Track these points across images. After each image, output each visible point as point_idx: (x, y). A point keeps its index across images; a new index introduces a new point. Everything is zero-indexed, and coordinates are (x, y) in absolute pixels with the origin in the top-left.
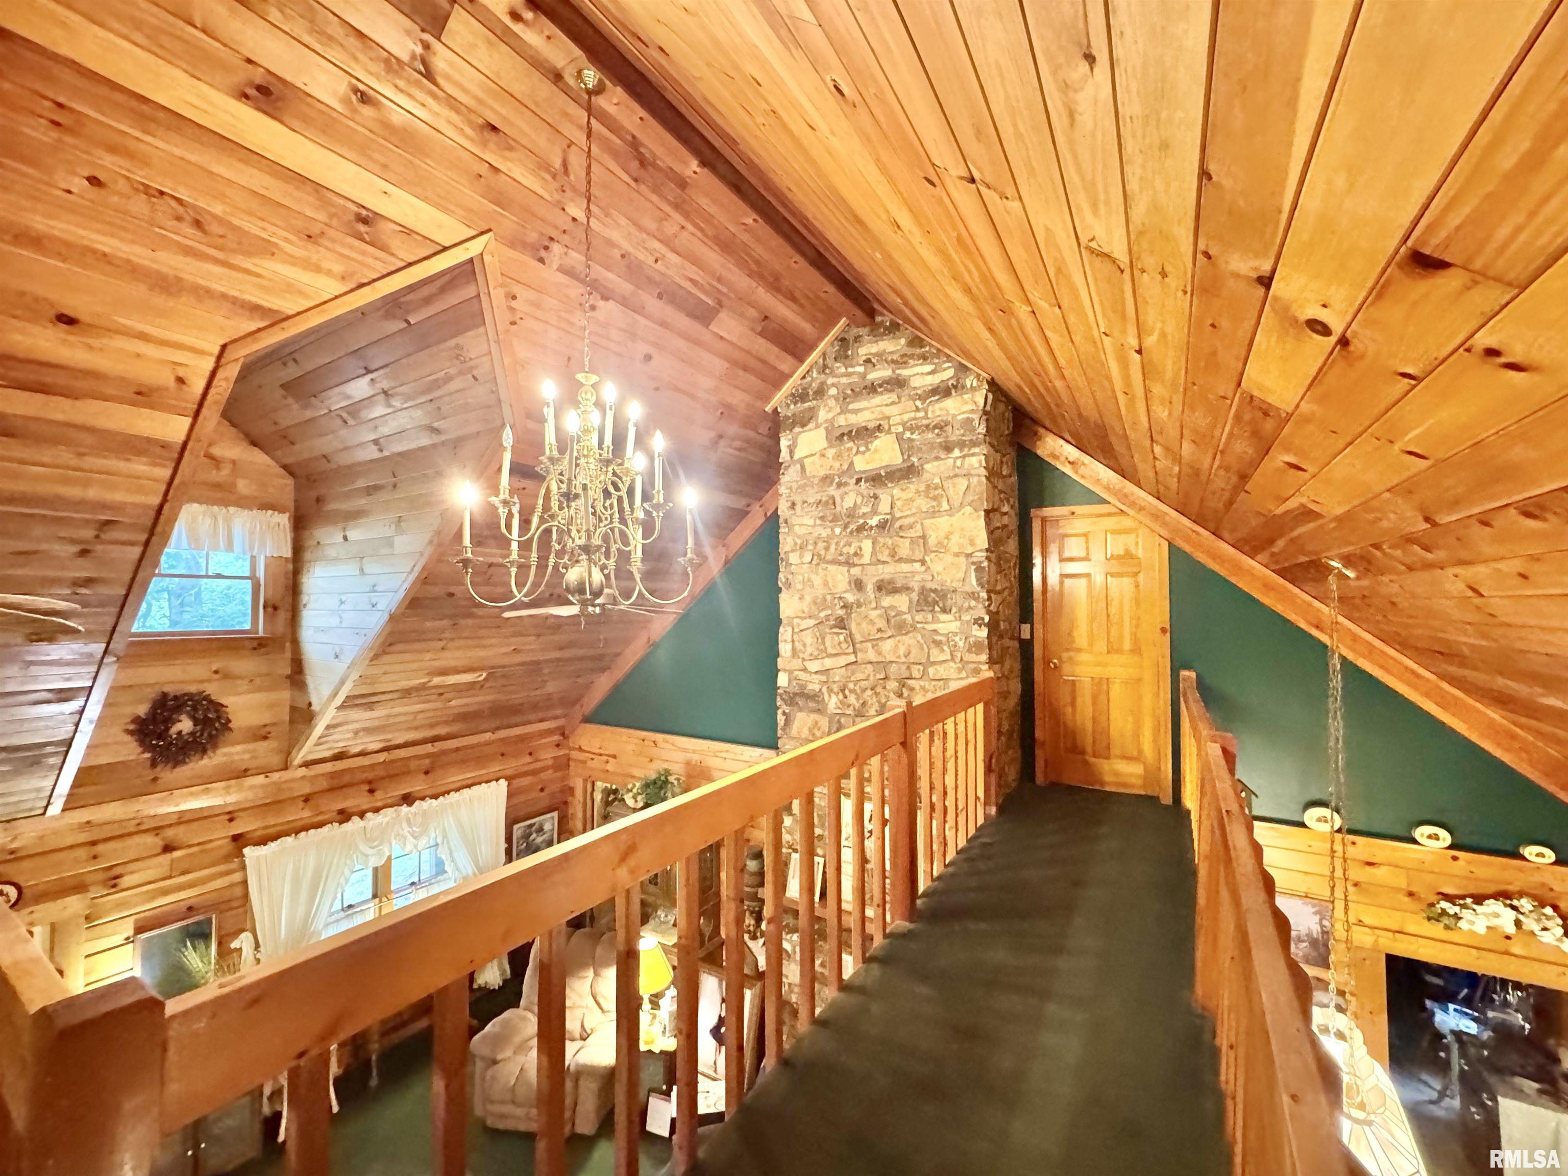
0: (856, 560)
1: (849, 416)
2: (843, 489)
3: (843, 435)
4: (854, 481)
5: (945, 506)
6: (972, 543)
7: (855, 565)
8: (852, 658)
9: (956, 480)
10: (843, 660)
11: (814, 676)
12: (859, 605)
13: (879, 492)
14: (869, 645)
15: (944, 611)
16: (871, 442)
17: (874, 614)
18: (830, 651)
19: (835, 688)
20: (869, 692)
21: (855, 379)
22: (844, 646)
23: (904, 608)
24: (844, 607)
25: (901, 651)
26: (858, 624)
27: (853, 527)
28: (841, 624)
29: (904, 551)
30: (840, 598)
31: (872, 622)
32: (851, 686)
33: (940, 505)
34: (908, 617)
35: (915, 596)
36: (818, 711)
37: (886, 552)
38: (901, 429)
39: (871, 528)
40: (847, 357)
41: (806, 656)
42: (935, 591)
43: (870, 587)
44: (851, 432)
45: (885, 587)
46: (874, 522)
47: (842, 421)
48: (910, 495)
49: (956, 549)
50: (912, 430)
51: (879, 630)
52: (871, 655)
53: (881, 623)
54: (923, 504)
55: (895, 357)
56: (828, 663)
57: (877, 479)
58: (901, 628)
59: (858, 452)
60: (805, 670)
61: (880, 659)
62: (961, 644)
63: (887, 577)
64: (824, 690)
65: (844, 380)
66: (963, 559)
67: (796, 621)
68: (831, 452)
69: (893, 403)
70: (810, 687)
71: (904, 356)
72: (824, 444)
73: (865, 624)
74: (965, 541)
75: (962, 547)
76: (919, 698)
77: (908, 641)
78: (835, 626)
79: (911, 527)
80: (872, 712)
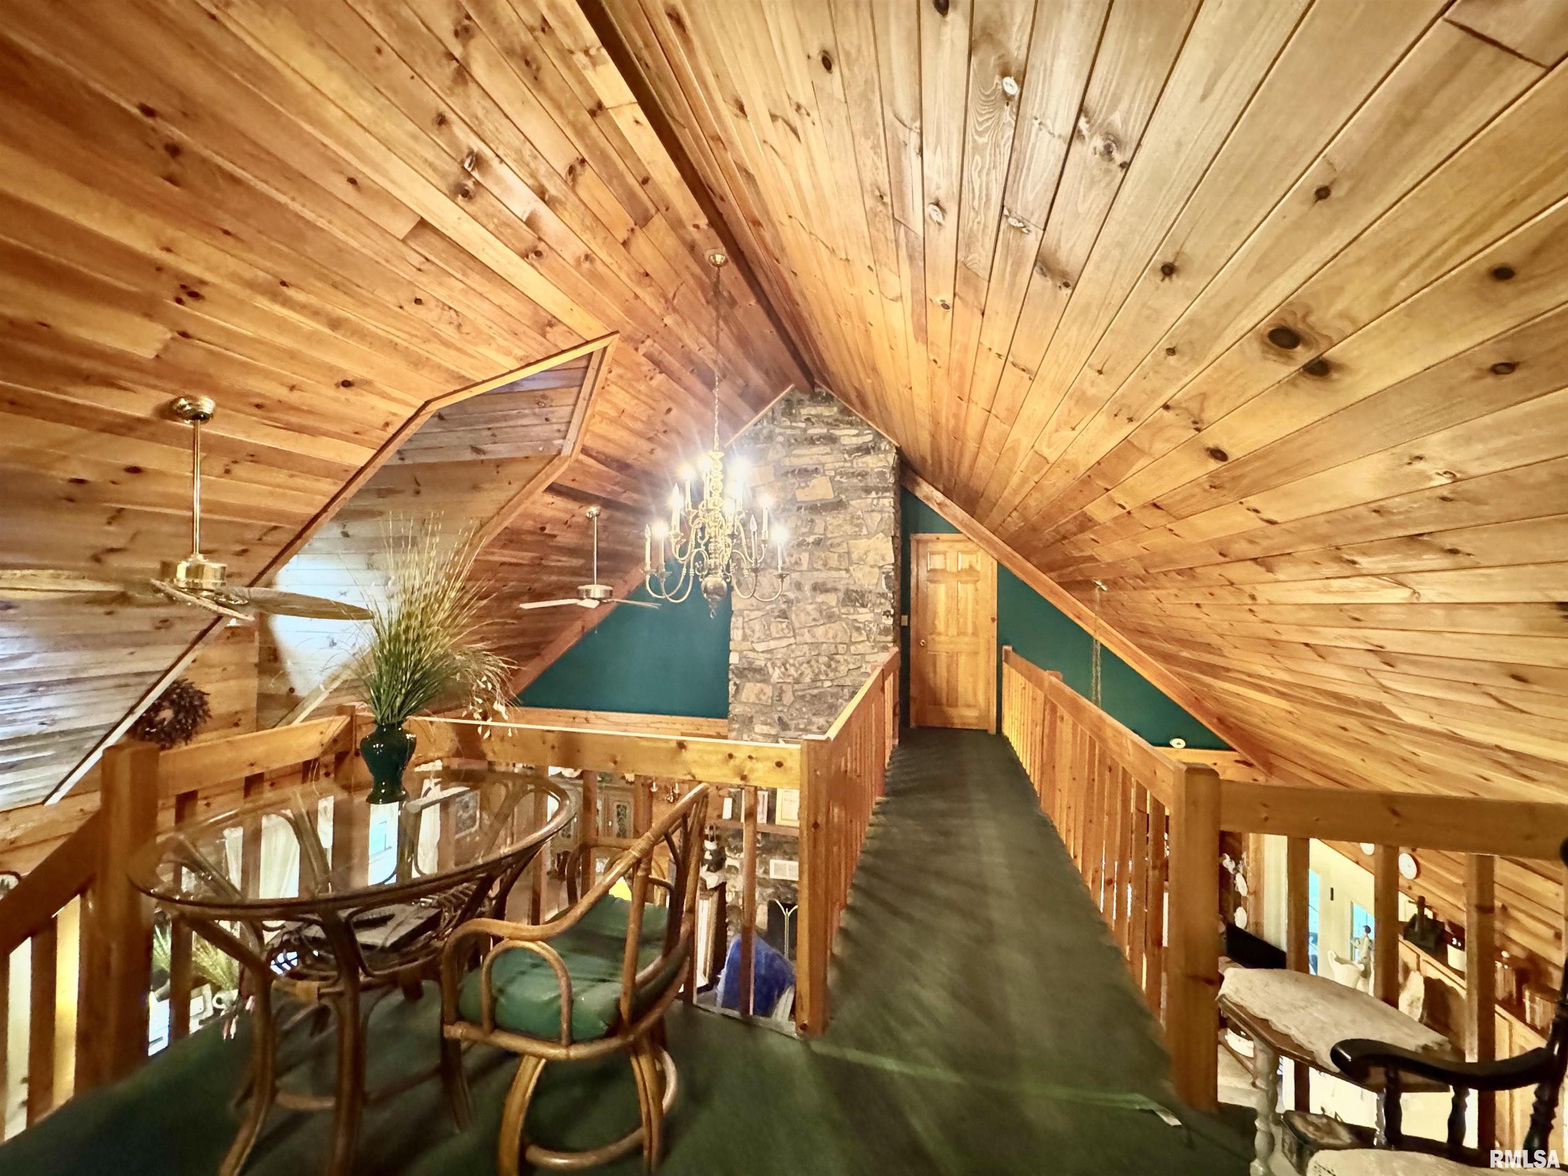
0: (796, 567)
1: (793, 459)
2: (786, 514)
3: (787, 473)
4: (795, 508)
5: (865, 532)
6: (883, 559)
7: (794, 570)
8: (792, 640)
9: (873, 514)
10: (785, 642)
11: (761, 655)
12: (798, 601)
13: (815, 517)
14: (806, 630)
15: (863, 606)
16: (810, 480)
17: (810, 608)
18: (775, 635)
19: (779, 663)
20: (805, 665)
21: (798, 432)
22: (786, 631)
23: (834, 603)
24: (786, 602)
25: (830, 635)
26: (796, 615)
27: (794, 542)
28: (784, 615)
29: (834, 562)
30: (784, 596)
31: (808, 614)
32: (791, 661)
33: (861, 530)
34: (836, 610)
35: (841, 595)
36: (765, 681)
37: (821, 562)
38: (833, 473)
39: (808, 544)
40: (791, 414)
41: (754, 639)
42: (857, 592)
43: (807, 588)
44: (793, 471)
45: (818, 588)
46: (811, 539)
47: (787, 462)
48: (841, 522)
49: (872, 563)
50: (841, 474)
51: (814, 620)
52: (808, 638)
53: (815, 614)
54: (849, 529)
55: (830, 420)
56: (773, 644)
57: (814, 508)
58: (831, 618)
59: (799, 487)
60: (754, 650)
61: (814, 641)
62: (874, 629)
63: (820, 581)
64: (769, 665)
65: (789, 431)
66: (876, 570)
67: (745, 612)
68: (778, 485)
69: (827, 454)
70: (757, 663)
71: (836, 420)
72: (772, 479)
73: (802, 615)
74: (878, 558)
75: (875, 561)
76: (843, 669)
77: (836, 626)
78: (779, 616)
79: (839, 545)
80: (808, 680)
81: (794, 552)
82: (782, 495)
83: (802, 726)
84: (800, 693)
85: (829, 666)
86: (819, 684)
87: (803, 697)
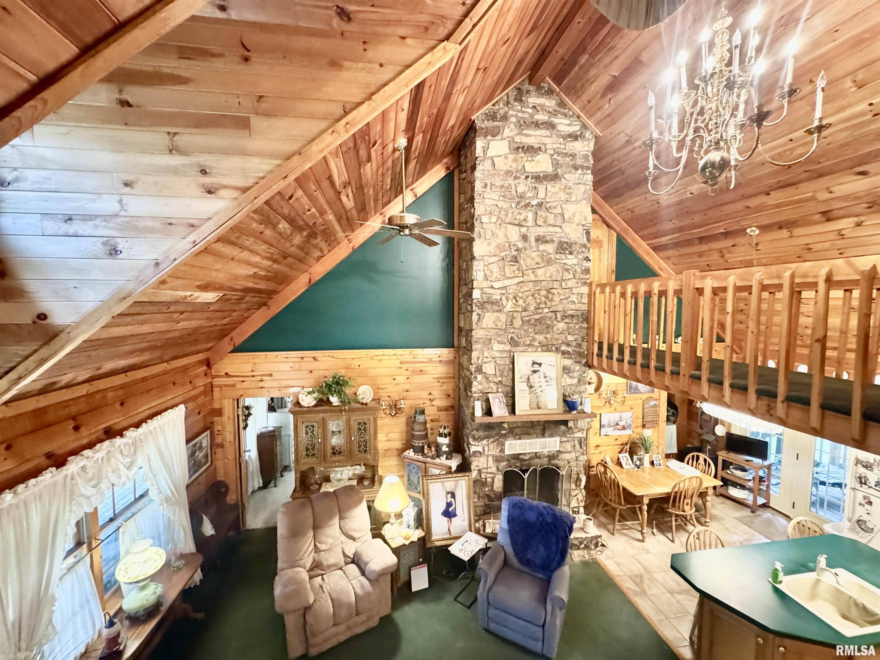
0: (524, 223)
1: (523, 137)
2: (517, 181)
3: (519, 148)
4: (524, 177)
5: (574, 198)
6: (585, 219)
7: (522, 226)
8: (521, 279)
9: (579, 186)
10: (516, 281)
11: (497, 291)
12: (525, 249)
13: (537, 185)
14: (531, 271)
15: (571, 253)
16: (535, 156)
17: (534, 255)
18: (508, 275)
19: (511, 296)
20: (530, 298)
21: (526, 115)
22: (517, 272)
23: (551, 251)
24: (517, 250)
25: (548, 275)
26: (524, 260)
27: (522, 204)
28: (515, 260)
29: (551, 221)
30: (514, 245)
31: (533, 259)
32: (520, 295)
33: (571, 197)
34: (553, 256)
35: (555, 245)
36: (500, 311)
37: (542, 220)
38: (552, 152)
39: (533, 206)
40: (521, 101)
41: (493, 279)
42: (567, 243)
43: (533, 239)
44: (523, 147)
45: (540, 240)
46: (534, 202)
47: (518, 139)
48: (557, 190)
49: (578, 222)
50: (558, 154)
51: (537, 263)
52: (532, 277)
53: (538, 260)
54: (563, 196)
55: (551, 110)
56: (507, 283)
57: (538, 178)
58: (549, 262)
59: (527, 161)
60: (492, 287)
61: (536, 279)
62: (578, 270)
63: (542, 234)
64: (504, 298)
65: (520, 114)
66: (580, 227)
67: (485, 258)
68: (511, 157)
69: (547, 136)
70: (494, 297)
71: (555, 110)
72: (507, 151)
73: (528, 260)
74: (582, 218)
75: (580, 221)
76: (557, 299)
77: (552, 269)
78: (511, 261)
79: (555, 207)
80: (532, 308)
81: (523, 211)
82: (515, 165)
83: (528, 342)
84: (527, 318)
85: (547, 298)
86: (540, 311)
87: (530, 320)
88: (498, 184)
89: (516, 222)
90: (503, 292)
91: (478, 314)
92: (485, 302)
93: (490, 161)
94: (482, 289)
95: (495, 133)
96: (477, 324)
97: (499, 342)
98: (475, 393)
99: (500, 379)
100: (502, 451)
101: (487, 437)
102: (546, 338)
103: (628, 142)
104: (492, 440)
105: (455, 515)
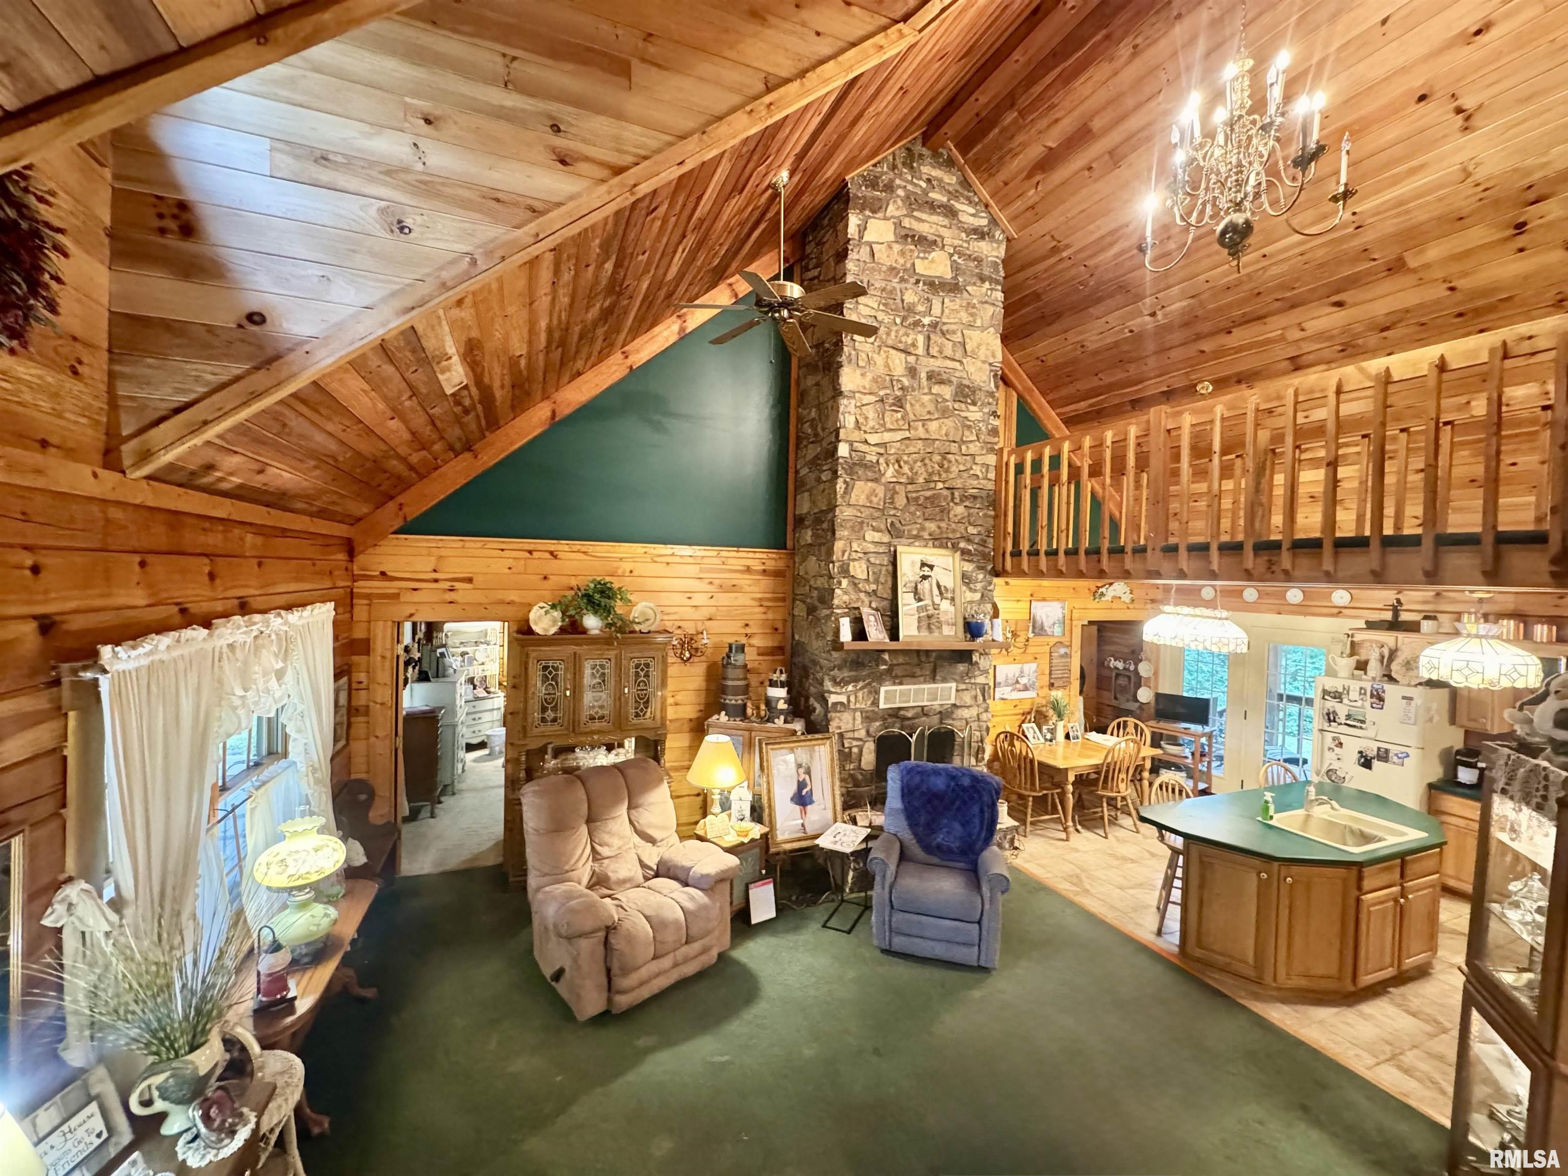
0: (911, 350)
1: (913, 221)
2: (904, 285)
3: (907, 236)
4: (913, 280)
5: (978, 323)
6: (994, 356)
7: (909, 353)
8: (907, 434)
9: (986, 306)
10: (899, 435)
11: (873, 448)
12: (914, 390)
13: (931, 296)
14: (920, 424)
15: (974, 403)
16: (929, 253)
17: (926, 398)
18: (889, 426)
19: (892, 459)
20: (919, 464)
21: (918, 190)
22: (901, 423)
23: (948, 397)
24: (901, 389)
25: (943, 432)
26: (912, 405)
27: (911, 320)
28: (899, 403)
29: (948, 352)
30: (898, 381)
31: (923, 405)
32: (905, 458)
33: (975, 321)
34: (949, 404)
35: (953, 388)
36: (876, 480)
37: (937, 349)
38: (951, 250)
39: (924, 326)
40: (912, 167)
41: (867, 429)
42: (968, 387)
43: (923, 375)
44: (914, 236)
45: (934, 377)
46: (926, 321)
47: (906, 223)
48: (957, 307)
49: (983, 358)
50: (960, 255)
51: (929, 413)
52: (921, 433)
53: (931, 407)
54: (964, 317)
55: (950, 189)
56: (887, 437)
57: (934, 286)
58: (945, 413)
59: (918, 257)
60: (866, 442)
61: (927, 436)
62: (984, 429)
63: (936, 369)
64: (882, 460)
65: (910, 187)
66: (987, 366)
67: (857, 395)
68: (897, 248)
69: (945, 226)
70: (868, 458)
71: (957, 191)
72: (891, 238)
73: (917, 406)
74: (989, 353)
75: (986, 357)
76: (954, 469)
77: (949, 423)
78: (893, 405)
79: (954, 332)
80: (921, 480)
81: (910, 331)
82: (901, 261)
83: (915, 532)
84: (914, 495)
85: (941, 466)
86: (932, 485)
87: (917, 498)
88: (877, 285)
89: (901, 346)
90: (882, 451)
91: (845, 482)
92: (854, 464)
93: (868, 249)
94: (851, 444)
95: (876, 207)
96: (843, 497)
97: (874, 529)
98: (838, 607)
99: (874, 587)
100: (876, 703)
101: (855, 680)
102: (939, 527)
103: (1055, 250)
104: (861, 684)
105: (812, 802)
